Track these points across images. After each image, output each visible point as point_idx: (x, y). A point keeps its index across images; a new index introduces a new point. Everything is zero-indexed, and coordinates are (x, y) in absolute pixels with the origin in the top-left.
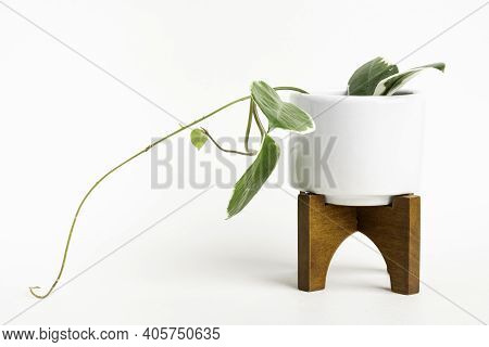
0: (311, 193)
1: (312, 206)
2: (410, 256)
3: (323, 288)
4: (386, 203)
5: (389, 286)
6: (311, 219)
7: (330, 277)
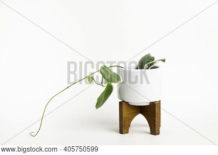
0: (123, 101)
1: (124, 106)
2: (156, 123)
3: (128, 133)
4: (148, 104)
5: (150, 132)
6: (123, 110)
7: (130, 129)
